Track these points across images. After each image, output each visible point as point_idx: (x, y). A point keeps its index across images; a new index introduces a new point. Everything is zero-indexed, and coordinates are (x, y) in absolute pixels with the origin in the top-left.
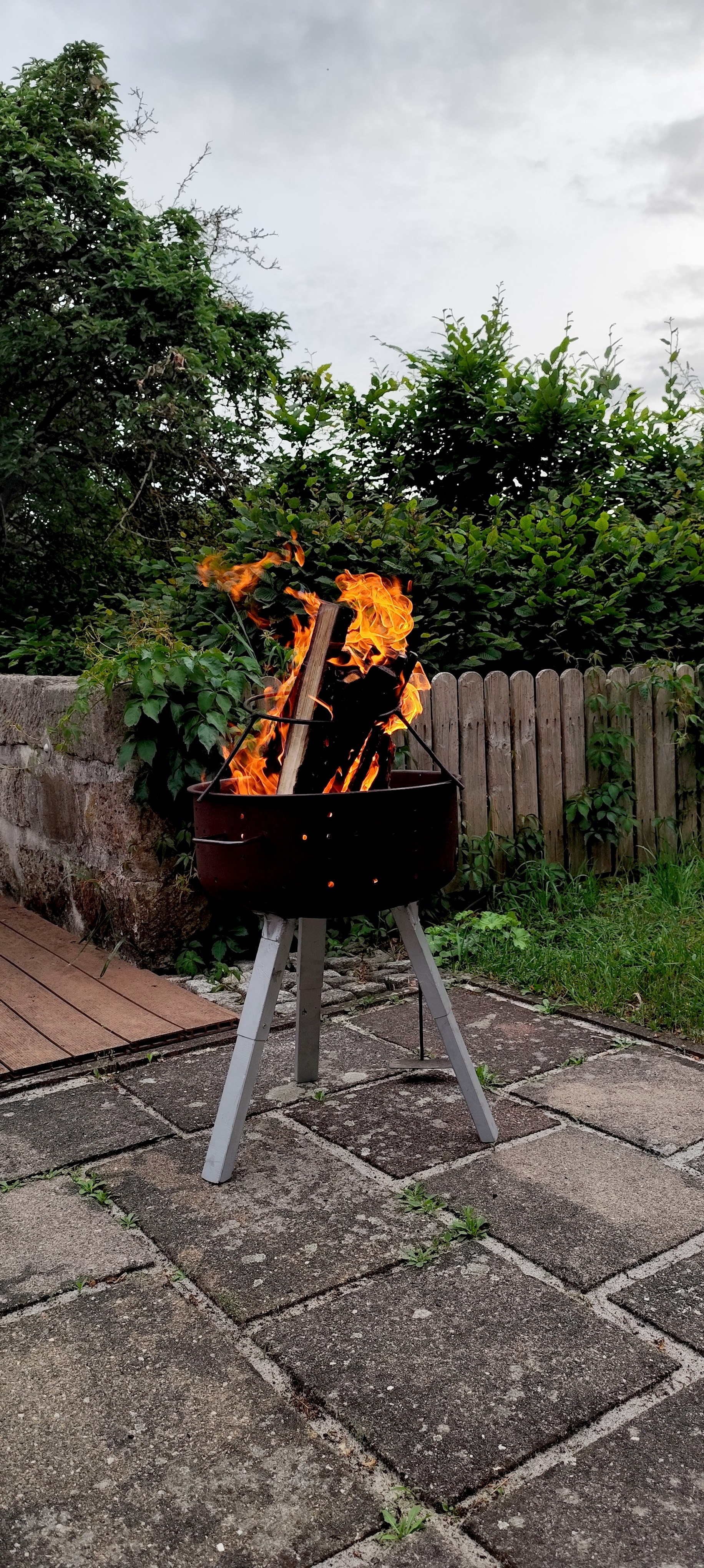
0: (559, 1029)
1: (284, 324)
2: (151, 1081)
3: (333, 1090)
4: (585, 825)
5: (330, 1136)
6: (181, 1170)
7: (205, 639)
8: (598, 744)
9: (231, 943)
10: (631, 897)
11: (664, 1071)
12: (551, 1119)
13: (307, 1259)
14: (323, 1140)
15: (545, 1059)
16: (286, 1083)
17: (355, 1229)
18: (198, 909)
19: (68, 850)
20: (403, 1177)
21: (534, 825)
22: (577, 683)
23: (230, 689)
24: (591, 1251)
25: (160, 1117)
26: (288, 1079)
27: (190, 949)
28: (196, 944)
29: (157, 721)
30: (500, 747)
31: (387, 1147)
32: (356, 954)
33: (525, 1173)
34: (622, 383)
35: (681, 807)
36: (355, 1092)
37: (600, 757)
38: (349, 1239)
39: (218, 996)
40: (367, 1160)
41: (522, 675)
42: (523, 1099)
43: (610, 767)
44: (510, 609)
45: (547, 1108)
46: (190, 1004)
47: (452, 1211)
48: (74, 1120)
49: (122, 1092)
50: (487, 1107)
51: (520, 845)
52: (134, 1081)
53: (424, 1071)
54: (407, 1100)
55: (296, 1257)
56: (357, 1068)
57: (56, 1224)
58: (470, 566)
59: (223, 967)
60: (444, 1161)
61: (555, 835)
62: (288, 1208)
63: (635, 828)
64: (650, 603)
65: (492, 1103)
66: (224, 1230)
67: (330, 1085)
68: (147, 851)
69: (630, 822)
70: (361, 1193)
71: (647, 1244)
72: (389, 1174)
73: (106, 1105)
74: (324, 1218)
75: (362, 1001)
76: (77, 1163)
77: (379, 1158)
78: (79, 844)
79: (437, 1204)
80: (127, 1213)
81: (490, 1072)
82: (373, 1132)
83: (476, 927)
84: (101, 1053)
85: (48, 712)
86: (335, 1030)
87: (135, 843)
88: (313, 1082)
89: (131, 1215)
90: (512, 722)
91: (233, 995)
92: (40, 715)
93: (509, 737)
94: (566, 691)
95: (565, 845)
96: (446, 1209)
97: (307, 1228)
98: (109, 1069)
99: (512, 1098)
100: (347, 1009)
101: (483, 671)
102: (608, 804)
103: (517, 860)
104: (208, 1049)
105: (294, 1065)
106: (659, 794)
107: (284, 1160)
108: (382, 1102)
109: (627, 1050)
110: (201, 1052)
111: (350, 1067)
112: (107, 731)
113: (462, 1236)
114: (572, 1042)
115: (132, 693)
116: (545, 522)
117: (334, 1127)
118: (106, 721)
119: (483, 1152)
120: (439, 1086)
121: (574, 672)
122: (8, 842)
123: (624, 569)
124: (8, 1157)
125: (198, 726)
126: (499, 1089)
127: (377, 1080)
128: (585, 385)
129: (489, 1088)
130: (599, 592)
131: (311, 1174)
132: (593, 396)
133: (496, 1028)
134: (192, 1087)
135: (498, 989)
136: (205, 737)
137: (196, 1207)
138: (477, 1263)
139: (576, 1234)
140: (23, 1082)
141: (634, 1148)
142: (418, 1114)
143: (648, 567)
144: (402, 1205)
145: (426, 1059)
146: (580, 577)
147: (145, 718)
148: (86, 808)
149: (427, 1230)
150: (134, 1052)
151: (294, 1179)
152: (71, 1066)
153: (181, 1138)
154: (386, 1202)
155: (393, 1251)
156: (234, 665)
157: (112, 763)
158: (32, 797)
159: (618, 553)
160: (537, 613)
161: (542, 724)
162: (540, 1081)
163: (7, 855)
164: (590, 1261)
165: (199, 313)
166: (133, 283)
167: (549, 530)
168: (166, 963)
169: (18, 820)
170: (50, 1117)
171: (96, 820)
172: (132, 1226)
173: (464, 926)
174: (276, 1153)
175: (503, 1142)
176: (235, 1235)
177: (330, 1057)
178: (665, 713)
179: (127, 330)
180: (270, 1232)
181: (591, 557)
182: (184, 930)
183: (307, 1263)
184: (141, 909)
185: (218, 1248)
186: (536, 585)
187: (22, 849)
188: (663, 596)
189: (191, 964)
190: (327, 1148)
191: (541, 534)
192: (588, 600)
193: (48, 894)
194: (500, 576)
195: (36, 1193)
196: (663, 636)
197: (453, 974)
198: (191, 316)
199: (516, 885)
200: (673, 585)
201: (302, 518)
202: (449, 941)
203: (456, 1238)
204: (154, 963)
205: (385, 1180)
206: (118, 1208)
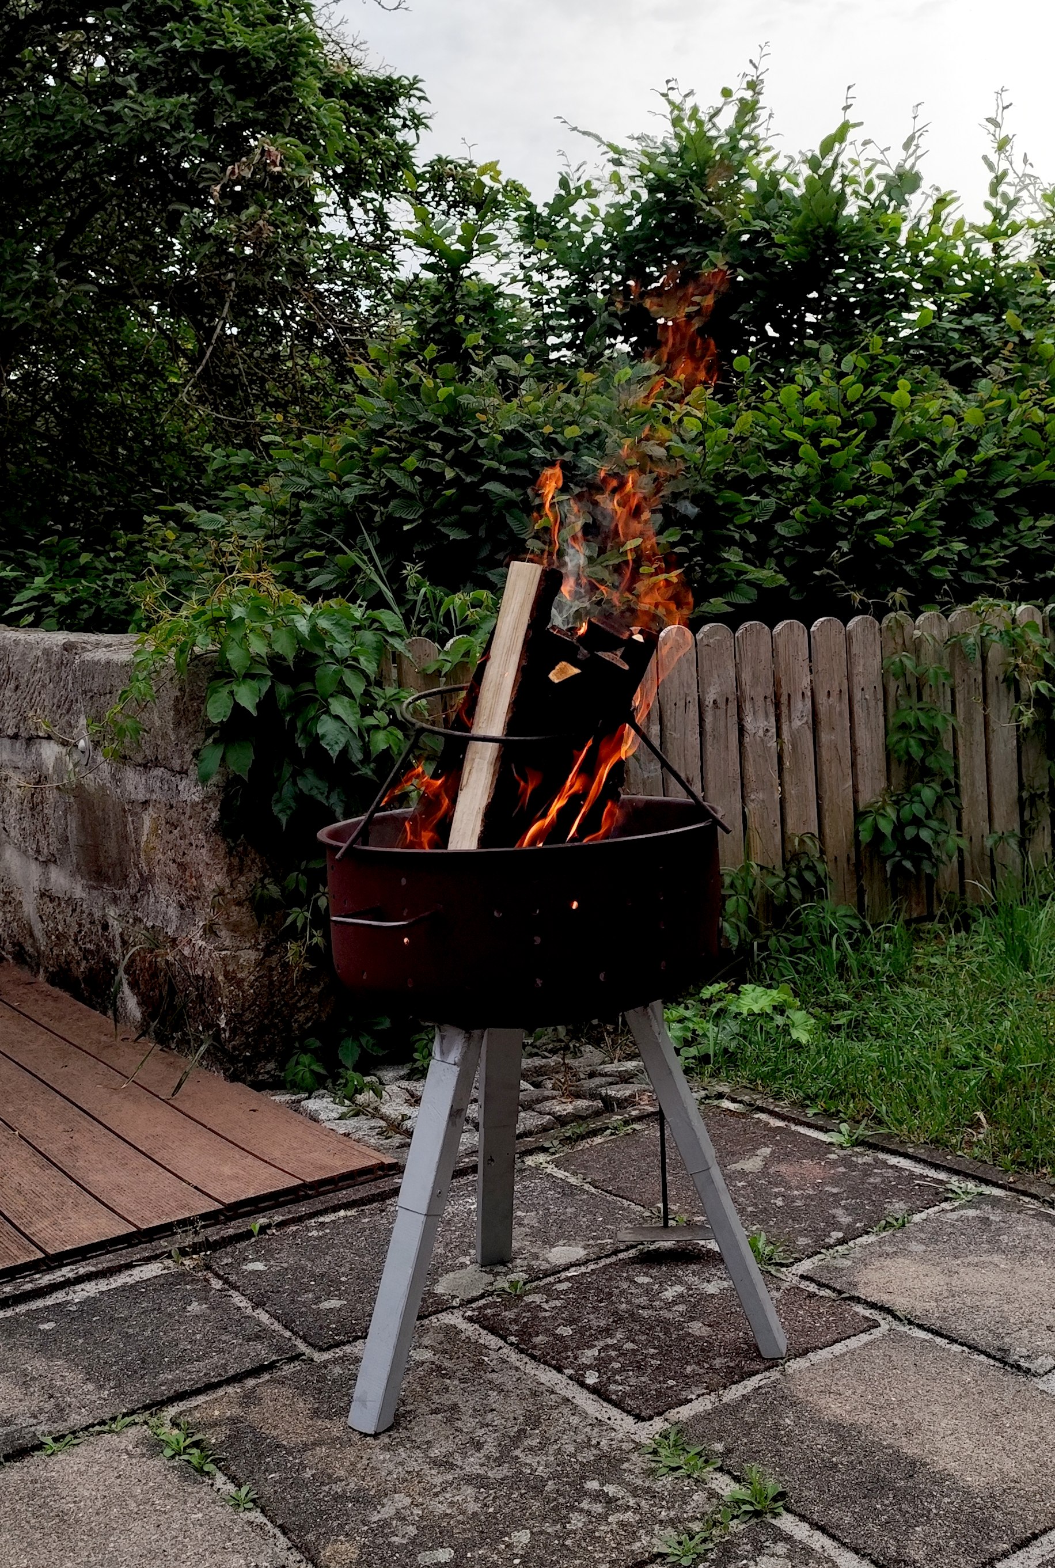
0: (867, 1171)
1: (418, 94)
2: (259, 1266)
3: (535, 1275)
4: (888, 847)
5: (537, 1353)
6: (316, 1413)
7: (316, 574)
8: (904, 727)
9: (366, 1040)
10: (959, 956)
11: (1028, 1237)
12: (866, 1318)
13: (516, 1555)
14: (526, 1359)
15: (849, 1219)
16: (463, 1266)
17: (585, 1505)
18: (316, 990)
19: (115, 900)
20: (651, 1418)
21: (813, 849)
22: (871, 637)
23: (362, 659)
24: (940, 1534)
25: (277, 1326)
26: (467, 1260)
27: (305, 1050)
28: (314, 1043)
29: (255, 713)
30: (761, 733)
31: (623, 1369)
32: (554, 1052)
33: (835, 1409)
34: (925, 186)
35: (1027, 816)
36: (568, 1279)
37: (908, 746)
38: (577, 1522)
39: (351, 1124)
40: (594, 1390)
41: (791, 625)
42: (821, 1285)
43: (923, 760)
44: (768, 525)
45: (858, 1300)
46: (310, 1139)
47: (729, 1473)
48: (148, 1333)
49: (217, 1284)
50: (767, 1298)
51: (792, 880)
52: (234, 1266)
53: (669, 1245)
54: (647, 1290)
55: (499, 1553)
56: (569, 1239)
57: (133, 1506)
58: (709, 464)
59: (355, 1078)
60: (711, 1390)
61: (843, 863)
62: (481, 1472)
63: (960, 850)
64: (975, 514)
65: (775, 1294)
66: (387, 1511)
67: (530, 1269)
68: (239, 903)
69: (952, 842)
70: (589, 1445)
71: (1023, 1520)
72: (629, 1413)
73: (195, 1307)
74: (537, 1487)
75: (568, 1131)
76: (158, 1405)
77: (613, 1387)
78: (133, 891)
79: (706, 1461)
80: (239, 1486)
81: (769, 1242)
82: (600, 1344)
83: (733, 1009)
84: (184, 1223)
85: (85, 692)
86: (531, 1177)
87: (221, 893)
88: (504, 1263)
89: (244, 1490)
90: (777, 696)
91: (374, 1123)
92: (71, 696)
93: (773, 719)
94: (855, 649)
95: (859, 878)
96: (720, 1469)
97: (512, 1505)
98: (196, 1248)
99: (803, 1284)
100: (547, 1145)
101: (733, 620)
102: (921, 816)
103: (789, 903)
104: (342, 1213)
105: (475, 1236)
106: (995, 798)
107: (471, 1393)
108: (610, 1294)
109: (971, 1204)
110: (332, 1217)
111: (558, 1238)
112: (178, 724)
113: (746, 1512)
114: (887, 1191)
115: (218, 669)
116: (816, 394)
117: (540, 1337)
118: (177, 711)
119: (767, 1374)
120: (695, 1267)
121: (866, 620)
122: (21, 884)
123: (936, 465)
124: (51, 1396)
125: (317, 718)
126: (784, 1269)
127: (600, 1258)
128: (870, 187)
129: (770, 1268)
130: (899, 498)
131: (512, 1415)
132: (882, 203)
133: (772, 1171)
134: (323, 1275)
135: (771, 1107)
136: (329, 737)
137: (342, 1473)
138: (772, 1556)
139: (917, 1506)
140: (66, 1272)
141: (992, 1362)
142: (666, 1314)
143: (970, 461)
144: (653, 1465)
145: (672, 1223)
146: (870, 477)
147: (237, 707)
148: (144, 838)
149: (693, 1504)
150: (230, 1219)
151: (487, 1425)
152: (136, 1245)
153: (312, 1360)
154: (628, 1460)
155: (645, 1540)
156: (367, 623)
157: (186, 773)
158: (59, 818)
159: (925, 440)
160: (808, 531)
161: (822, 699)
162: (844, 1256)
163: (20, 902)
164: (940, 1550)
165: (299, 85)
166: (203, 43)
167: (823, 407)
168: (268, 1073)
169: (38, 852)
170: (110, 1329)
171: (160, 856)
172: (247, 1506)
173: (714, 1008)
174: (456, 1382)
175: (796, 1356)
176: (404, 1519)
177: (526, 1222)
178: (1001, 678)
179: (195, 112)
180: (456, 1513)
181: (886, 446)
182: (296, 1021)
183: (517, 1561)
184: (231, 992)
185: (380, 1541)
186: (806, 488)
187: (42, 895)
188: (993, 503)
189: (308, 1075)
190: (533, 1372)
191: (812, 413)
192: (883, 511)
193: (84, 963)
194: (752, 476)
195: (97, 1456)
196: (994, 562)
197: (704, 1084)
198: (289, 90)
199: (788, 940)
200: (1007, 486)
201: (459, 392)
202: (694, 1031)
203: (737, 1517)
204: (250, 1073)
205: (626, 1423)
206: (224, 1478)
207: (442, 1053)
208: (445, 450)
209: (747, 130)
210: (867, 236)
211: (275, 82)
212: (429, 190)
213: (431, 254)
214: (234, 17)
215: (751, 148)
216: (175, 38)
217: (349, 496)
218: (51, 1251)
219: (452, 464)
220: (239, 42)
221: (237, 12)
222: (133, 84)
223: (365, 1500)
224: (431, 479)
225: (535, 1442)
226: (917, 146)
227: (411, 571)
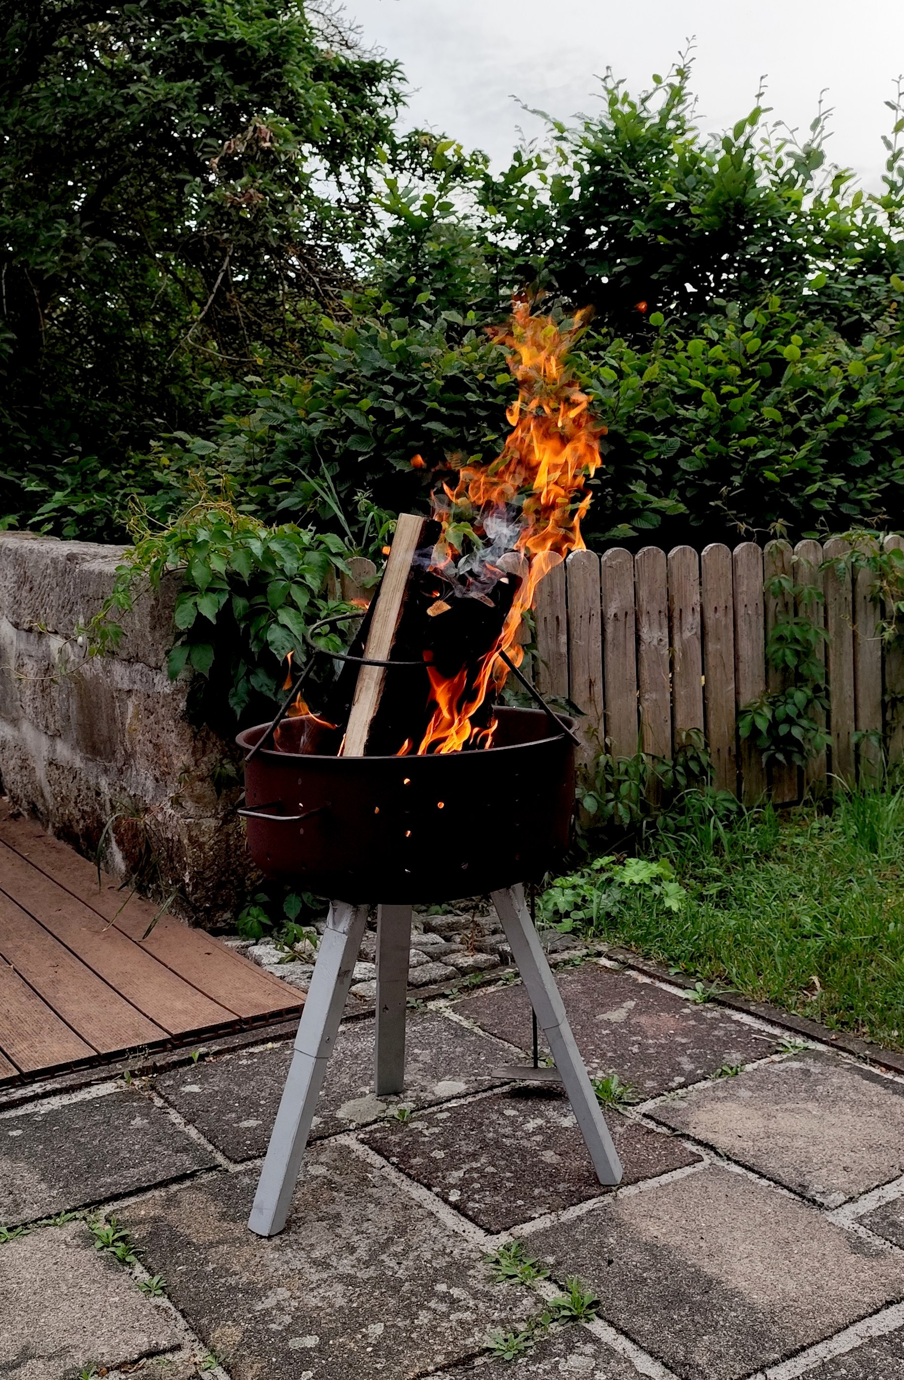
0: (713, 1025)
1: (398, 75)
2: (195, 1088)
3: (421, 1106)
4: (764, 742)
5: (413, 1172)
6: (223, 1216)
7: (286, 497)
8: (781, 639)
9: (307, 896)
10: (820, 837)
11: (840, 1088)
12: (692, 1153)
13: (369, 1345)
14: (404, 1177)
15: (692, 1066)
16: (363, 1095)
17: (432, 1304)
19: (106, 771)
20: (498, 1232)
21: (699, 741)
22: (754, 561)
23: (308, 576)
24: (722, 1342)
25: (203, 1141)
26: (366, 1090)
27: (255, 904)
28: (262, 897)
29: (214, 622)
30: (655, 642)
31: (482, 1189)
32: (465, 910)
33: (651, 1230)
34: (827, 162)
35: (888, 716)
36: (448, 1110)
37: (784, 655)
38: (424, 1318)
39: (288, 967)
40: (455, 1206)
41: (683, 551)
42: (659, 1123)
43: (797, 667)
44: (673, 461)
45: (688, 1137)
46: (251, 981)
47: (556, 1282)
48: (95, 1143)
49: (159, 1102)
50: (607, 1133)
51: (679, 768)
52: (174, 1088)
53: (536, 1083)
54: (513, 1121)
55: (356, 1342)
56: (455, 1075)
57: (64, 1288)
58: (621, 408)
59: (293, 928)
60: (552, 1210)
61: (725, 754)
62: (352, 1272)
63: (829, 746)
64: (854, 454)
65: (616, 1129)
66: (270, 1302)
67: (418, 1098)
68: (202, 780)
69: (822, 738)
70: (444, 1253)
71: (795, 1334)
72: (481, 1227)
73: (138, 1122)
74: (395, 1287)
75: (466, 981)
76: (95, 1204)
77: (471, 1204)
78: (119, 765)
79: (538, 1271)
80: (153, 1275)
81: (621, 1084)
82: (466, 1167)
83: (618, 879)
84: (133, 1050)
85: (83, 596)
86: (432, 1019)
87: (187, 771)
88: (397, 1094)
89: (156, 1278)
90: (670, 610)
91: (304, 968)
92: (73, 599)
93: (666, 631)
94: (740, 571)
95: (738, 767)
96: (549, 1279)
97: (373, 1301)
98: (144, 1071)
99: (645, 1122)
100: (447, 992)
101: (632, 545)
102: (794, 716)
103: (675, 788)
104: (270, 1045)
105: (375, 1069)
106: (860, 701)
107: (353, 1205)
108: (481, 1124)
109: (796, 1058)
110: (261, 1048)
111: (445, 1074)
112: (153, 628)
113: (564, 1317)
114: (727, 1043)
115: (185, 583)
116: (718, 348)
117: (418, 1159)
118: (153, 617)
119: (602, 1198)
120: (555, 1103)
121: (750, 547)
122: (34, 753)
123: (820, 409)
124: (11, 1193)
125: (267, 627)
126: (630, 1108)
127: (477, 1092)
128: (780, 164)
129: (618, 1107)
130: (787, 439)
131: (384, 1225)
132: (792, 176)
133: (633, 1022)
134: (246, 1098)
135: (640, 966)
136: (277, 643)
137: (238, 1268)
138: (581, 1355)
139: (707, 1318)
140: (37, 1088)
141: (792, 1196)
142: (525, 1143)
143: (851, 407)
144: (494, 1272)
145: (541, 1064)
146: (763, 421)
147: (200, 618)
148: (128, 721)
149: (522, 1308)
150: (175, 1047)
151: (362, 1232)
152: (96, 1067)
153: (227, 1171)
154: (474, 1267)
155: (477, 1336)
156: (315, 544)
157: (160, 669)
158: (63, 700)
159: (814, 388)
160: (707, 466)
161: (709, 613)
162: (682, 1098)
163: (34, 768)
164: (720, 1356)
165: (289, 71)
166: (206, 35)
167: (725, 358)
168: (225, 921)
169: (47, 727)
170: (67, 1138)
171: (140, 737)
172: (157, 1292)
173: (604, 876)
174: (342, 1195)
175: (628, 1184)
176: (283, 1309)
177: (420, 1058)
178: (868, 598)
179: (199, 94)
180: (326, 1306)
181: (778, 393)
182: (249, 879)
183: (369, 1349)
184: (194, 853)
185: (260, 1327)
186: (707, 428)
187: (50, 764)
188: (871, 444)
189: (256, 924)
190: (407, 1189)
191: (717, 363)
192: (772, 451)
193: (82, 822)
194: (658, 419)
195: (41, 1245)
196: (868, 496)
197: (587, 943)
198: (280, 76)
199: (674, 819)
200: (884, 429)
201: (410, 343)
202: (584, 896)
203: (557, 1320)
204: (210, 921)
205: (476, 1235)
206: (142, 1268)
207: (334, 923)
208: (396, 393)
209: (674, 112)
210: (772, 207)
211: (268, 69)
212: (407, 158)
213: (399, 218)
214: (235, 12)
215: (678, 128)
216: (182, 31)
217: (315, 430)
218: (25, 1070)
219: (402, 404)
220: (237, 35)
221: (237, 7)
222: (147, 70)
223: (253, 1292)
224: (383, 416)
225: (399, 1249)
226: (823, 128)
227: (362, 498)
